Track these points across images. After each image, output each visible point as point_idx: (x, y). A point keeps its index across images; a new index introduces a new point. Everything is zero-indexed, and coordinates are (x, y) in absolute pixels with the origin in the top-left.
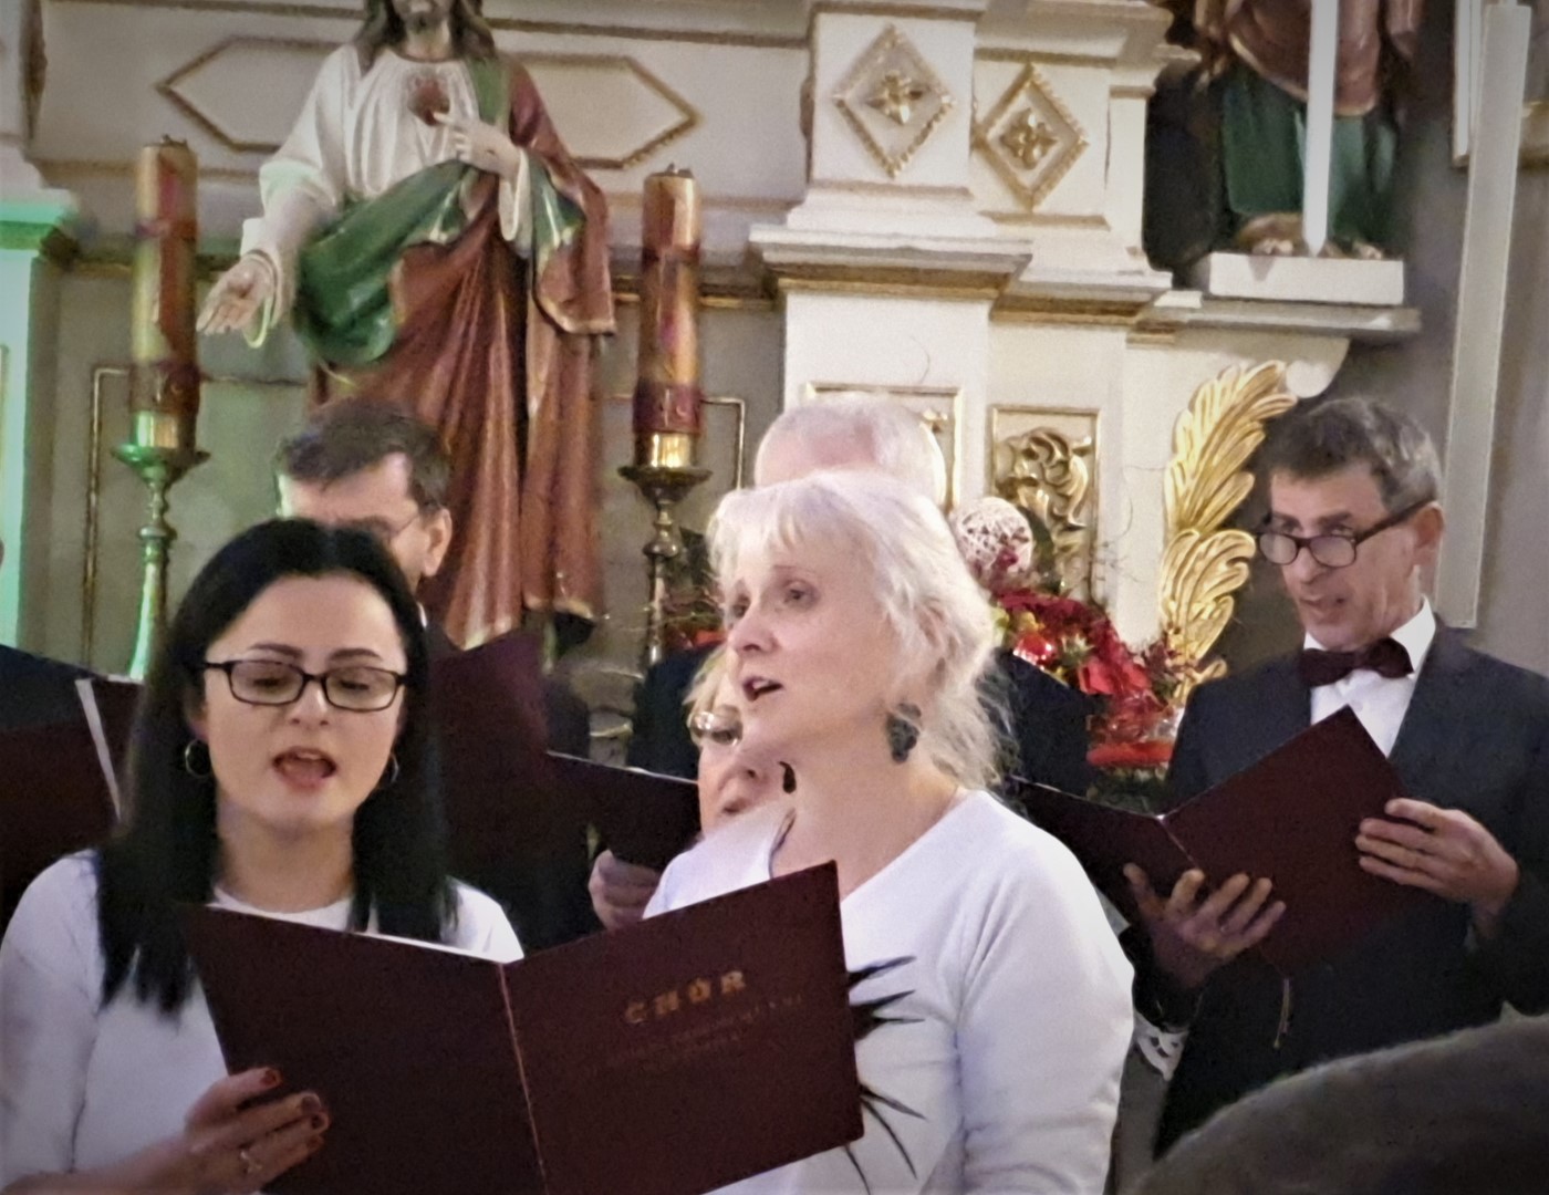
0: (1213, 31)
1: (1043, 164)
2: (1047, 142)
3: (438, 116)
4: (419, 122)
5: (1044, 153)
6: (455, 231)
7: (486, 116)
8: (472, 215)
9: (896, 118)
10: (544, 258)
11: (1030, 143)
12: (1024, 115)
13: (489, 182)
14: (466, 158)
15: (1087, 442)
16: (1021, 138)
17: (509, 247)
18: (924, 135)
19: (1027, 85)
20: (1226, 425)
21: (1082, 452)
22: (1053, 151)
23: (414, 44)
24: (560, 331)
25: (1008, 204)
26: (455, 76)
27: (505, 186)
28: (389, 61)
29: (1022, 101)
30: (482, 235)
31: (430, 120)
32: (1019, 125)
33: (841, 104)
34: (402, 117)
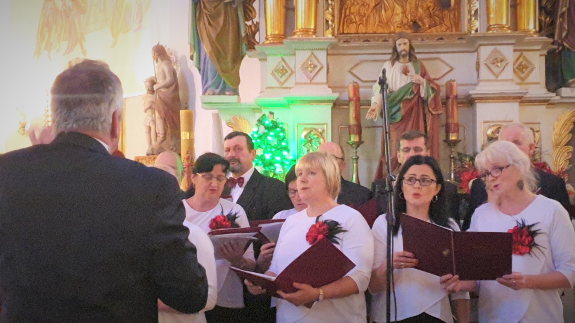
0: (559, 41)
1: (526, 72)
2: (527, 68)
3: (408, 74)
4: (404, 75)
5: (526, 70)
6: (412, 96)
7: (417, 73)
8: (415, 93)
9: (497, 66)
10: (430, 100)
11: (523, 68)
12: (522, 62)
13: (418, 86)
14: (413, 82)
15: (539, 129)
16: (521, 67)
17: (422, 99)
18: (504, 69)
19: (522, 56)
20: (565, 124)
21: (537, 132)
22: (528, 70)
23: (401, 60)
24: (432, 114)
25: (519, 81)
26: (410, 66)
27: (421, 87)
28: (397, 63)
29: (521, 60)
30: (417, 96)
31: (406, 75)
32: (521, 65)
33: (486, 64)
34: (401, 74)
